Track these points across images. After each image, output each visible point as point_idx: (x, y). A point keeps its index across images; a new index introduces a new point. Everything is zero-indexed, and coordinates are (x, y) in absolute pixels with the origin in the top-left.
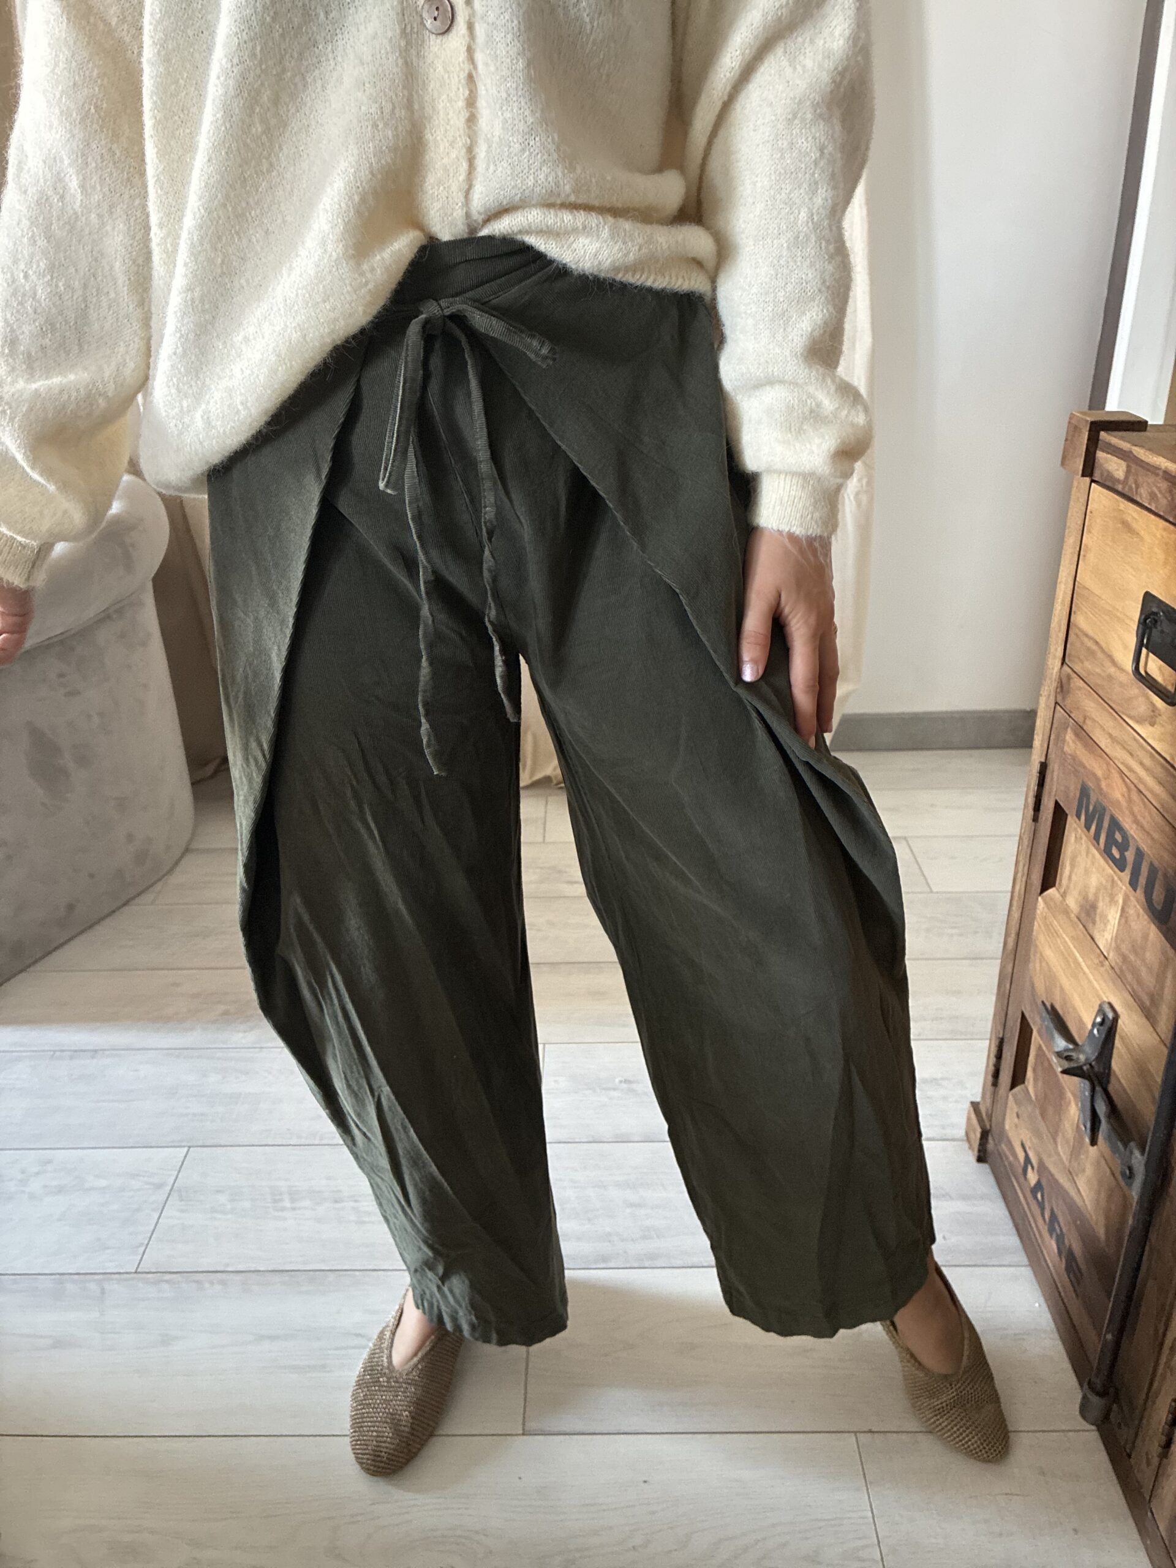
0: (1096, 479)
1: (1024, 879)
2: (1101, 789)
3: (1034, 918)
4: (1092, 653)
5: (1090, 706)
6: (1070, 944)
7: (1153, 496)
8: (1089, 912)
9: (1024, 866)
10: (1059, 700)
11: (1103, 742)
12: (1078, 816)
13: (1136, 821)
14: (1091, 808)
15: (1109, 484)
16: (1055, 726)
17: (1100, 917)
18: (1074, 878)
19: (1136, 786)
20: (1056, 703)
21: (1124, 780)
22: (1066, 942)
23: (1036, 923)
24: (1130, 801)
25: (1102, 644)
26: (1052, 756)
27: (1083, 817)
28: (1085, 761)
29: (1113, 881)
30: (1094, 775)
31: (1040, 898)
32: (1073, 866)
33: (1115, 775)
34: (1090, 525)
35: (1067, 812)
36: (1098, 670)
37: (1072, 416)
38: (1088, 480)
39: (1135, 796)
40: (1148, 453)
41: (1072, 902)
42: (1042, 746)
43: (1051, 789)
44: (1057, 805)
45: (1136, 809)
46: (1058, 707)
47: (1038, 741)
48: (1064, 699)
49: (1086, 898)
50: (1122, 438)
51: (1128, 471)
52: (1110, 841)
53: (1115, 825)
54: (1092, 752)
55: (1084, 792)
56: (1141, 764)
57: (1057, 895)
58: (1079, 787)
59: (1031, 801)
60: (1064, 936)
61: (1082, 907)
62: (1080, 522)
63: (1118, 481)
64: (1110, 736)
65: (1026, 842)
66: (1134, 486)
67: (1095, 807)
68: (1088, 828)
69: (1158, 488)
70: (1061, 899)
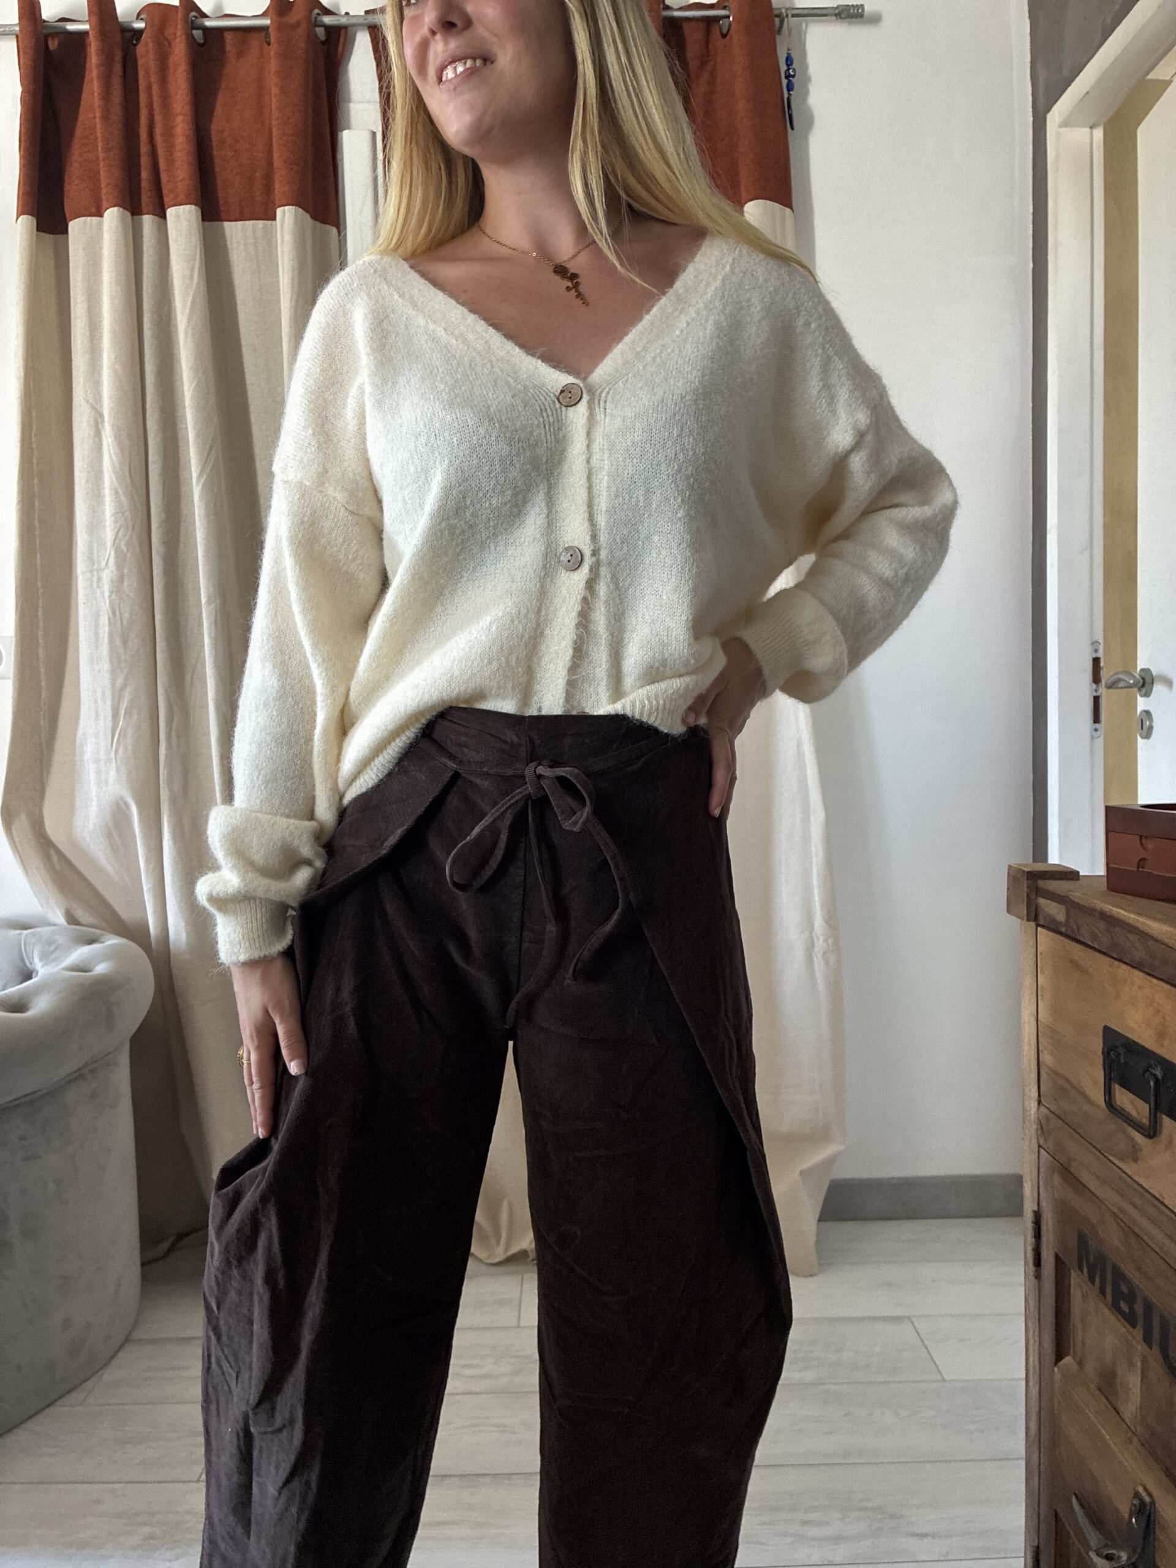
0: (1041, 923)
1: (1037, 1350)
2: (1097, 1235)
4: (1065, 1091)
5: (1073, 1147)
6: (1092, 1417)
7: (1095, 936)
8: (1109, 1380)
9: (1034, 1333)
10: (1042, 1142)
11: (1092, 1184)
12: (1080, 1269)
13: (1138, 1268)
14: (1092, 1257)
15: (1053, 927)
16: (1042, 1171)
17: (1121, 1385)
18: (1087, 1341)
19: (1131, 1229)
20: (1039, 1146)
21: (1118, 1223)
24: (1128, 1245)
25: (1074, 1081)
26: (1043, 1203)
27: (1085, 1270)
28: (1076, 1206)
29: (1127, 1340)
30: (1089, 1221)
31: (1056, 1369)
32: (1084, 1329)
33: (1111, 1220)
34: (1042, 966)
36: (1075, 1108)
37: (1010, 867)
38: (1033, 924)
39: (1133, 1240)
41: (1090, 1370)
42: (1032, 1192)
43: (1048, 1240)
44: (1057, 1258)
45: (1135, 1255)
46: (1042, 1150)
47: (1028, 1189)
49: (1103, 1365)
50: (1059, 886)
51: (1068, 915)
52: (1117, 1295)
53: (1118, 1274)
54: (1082, 1195)
55: (1082, 1241)
56: (1134, 1205)
57: (1074, 1364)
58: (1076, 1236)
59: (1030, 1255)
60: (1088, 1412)
61: (1100, 1375)
62: (1033, 964)
63: (1060, 923)
64: (1098, 1177)
65: (1032, 1303)
66: (1076, 927)
67: (1095, 1257)
68: (1092, 1280)
69: (1097, 927)
70: (1077, 1367)
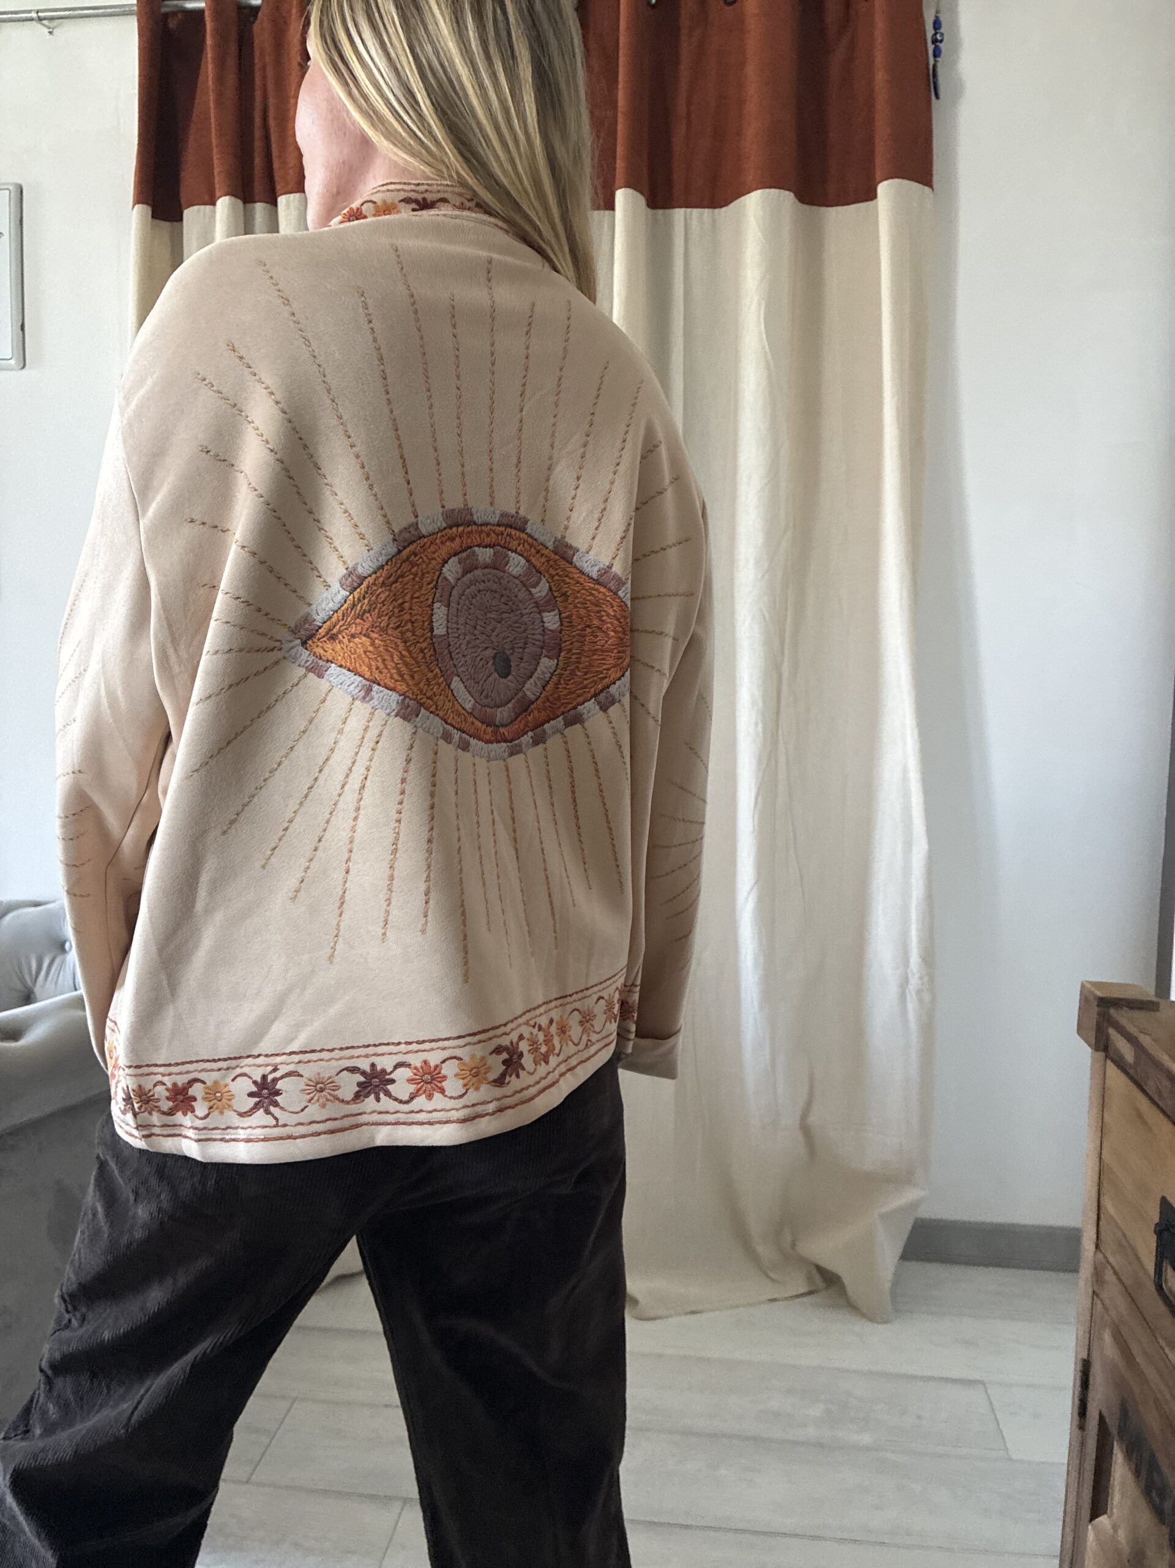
0: (1110, 1057)
2: (1139, 1414)
3: (1085, 1550)
4: (1122, 1246)
7: (1160, 1094)
10: (1096, 1288)
15: (1122, 1065)
16: (1094, 1320)
20: (1094, 1293)
21: (1159, 1410)
26: (1093, 1356)
30: (1134, 1396)
31: (1090, 1526)
33: (1151, 1401)
34: (1108, 1102)
37: (1083, 986)
38: (1102, 1055)
40: (1153, 1043)
42: (1084, 1338)
43: (1094, 1393)
44: (1101, 1418)
46: (1097, 1299)
48: (1101, 1290)
50: (1130, 1020)
51: (1136, 1057)
58: (1120, 1402)
62: (1100, 1097)
63: (1128, 1064)
65: (1075, 1452)
66: (1143, 1075)
69: (1164, 1086)
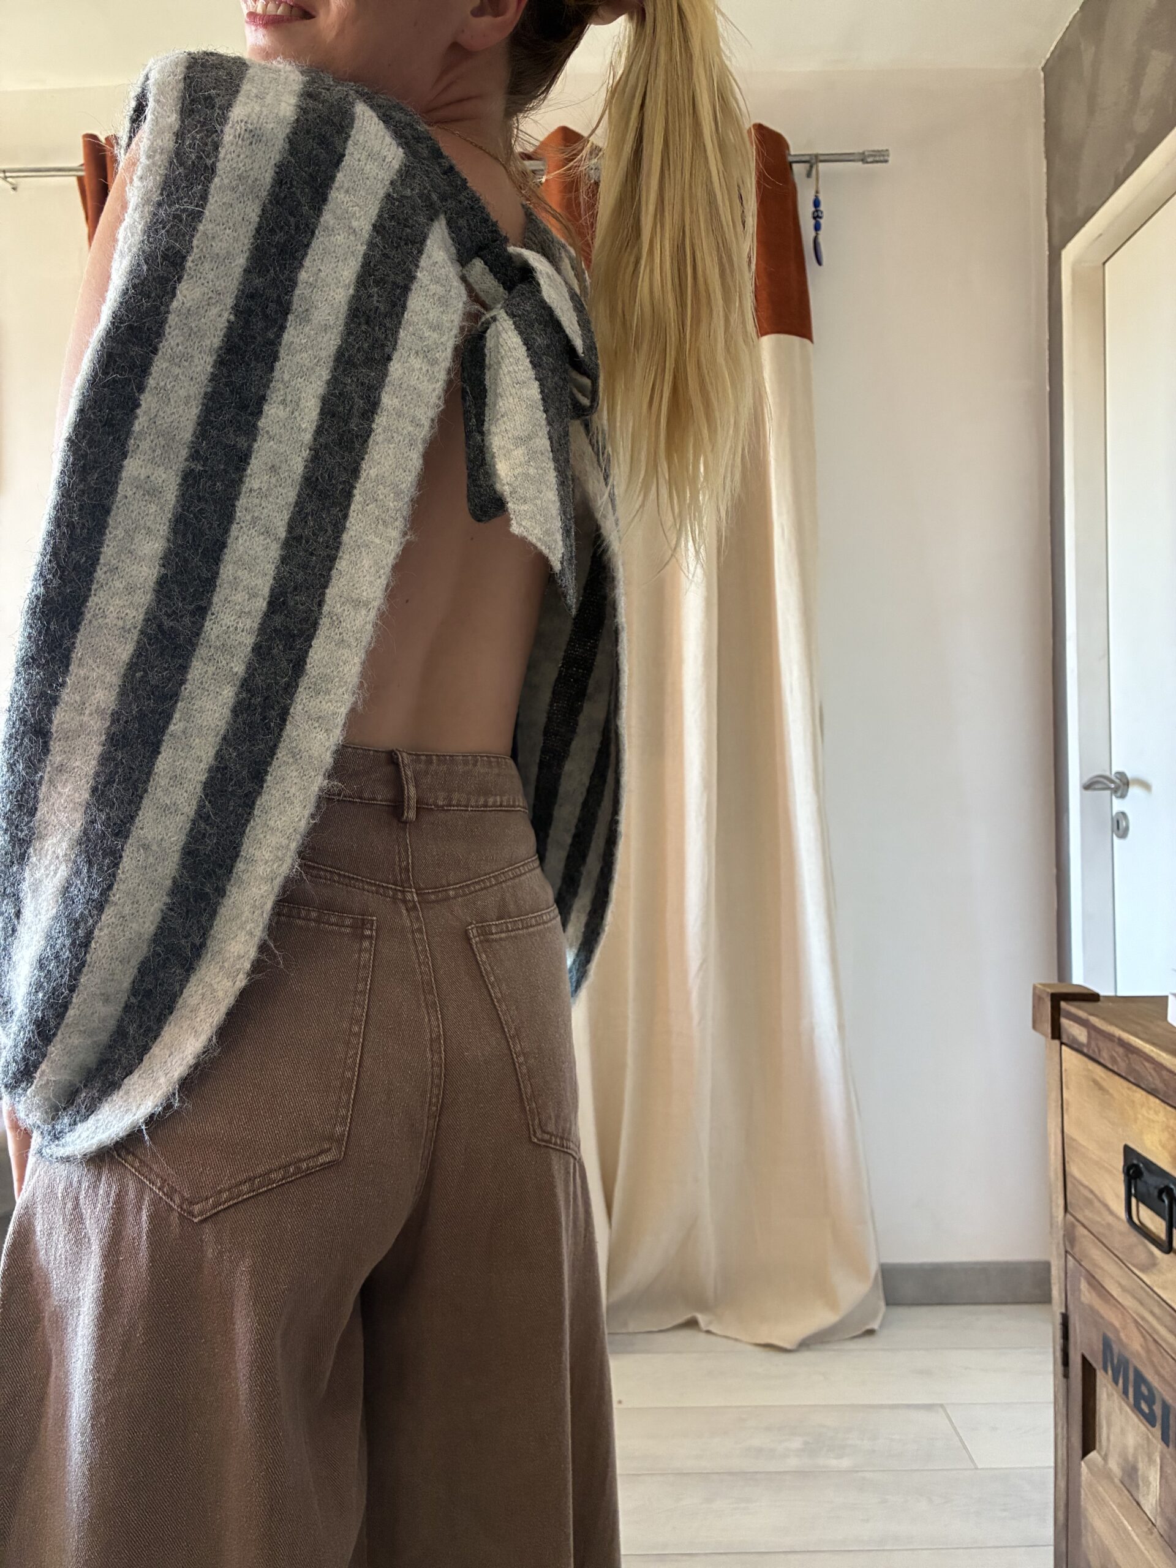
0: (1064, 1042)
1: (1065, 1444)
2: (1120, 1340)
3: (1080, 1486)
4: (1089, 1202)
5: (1096, 1254)
6: (1117, 1511)
7: (1114, 1060)
8: (1131, 1477)
9: (1063, 1428)
10: (1069, 1249)
11: (1115, 1291)
12: (1106, 1370)
13: (1157, 1373)
14: (1115, 1361)
15: (1076, 1046)
16: (1068, 1275)
17: (1143, 1481)
18: (1112, 1438)
19: (1150, 1335)
20: (1066, 1252)
21: (1139, 1330)
22: (1114, 1510)
23: (1082, 1492)
24: (1148, 1351)
25: (1097, 1192)
26: (1071, 1307)
27: (1110, 1372)
28: (1102, 1311)
29: (1148, 1438)
30: (1112, 1325)
31: (1083, 1463)
32: (1109, 1426)
33: (1132, 1326)
34: (1066, 1082)
35: (1094, 1365)
36: (1099, 1219)
37: (1035, 988)
38: (1057, 1042)
39: (1152, 1346)
40: (1102, 1022)
41: (1114, 1465)
42: (1060, 1295)
43: (1076, 1343)
44: (1084, 1359)
45: (1155, 1360)
46: (1069, 1257)
47: (1056, 1292)
48: (1072, 1246)
49: (1126, 1460)
50: (1079, 1008)
51: (1089, 1036)
52: (1138, 1396)
53: (1140, 1378)
54: (1107, 1301)
55: (1107, 1344)
56: (1152, 1313)
57: (1100, 1459)
58: (1101, 1339)
59: (1059, 1354)
60: (1111, 1503)
61: (1123, 1470)
62: (1058, 1079)
63: (1082, 1045)
64: (1120, 1284)
65: (1061, 1401)
66: (1096, 1050)
67: (1119, 1360)
68: (1116, 1382)
69: (1117, 1053)
70: (1103, 1462)
